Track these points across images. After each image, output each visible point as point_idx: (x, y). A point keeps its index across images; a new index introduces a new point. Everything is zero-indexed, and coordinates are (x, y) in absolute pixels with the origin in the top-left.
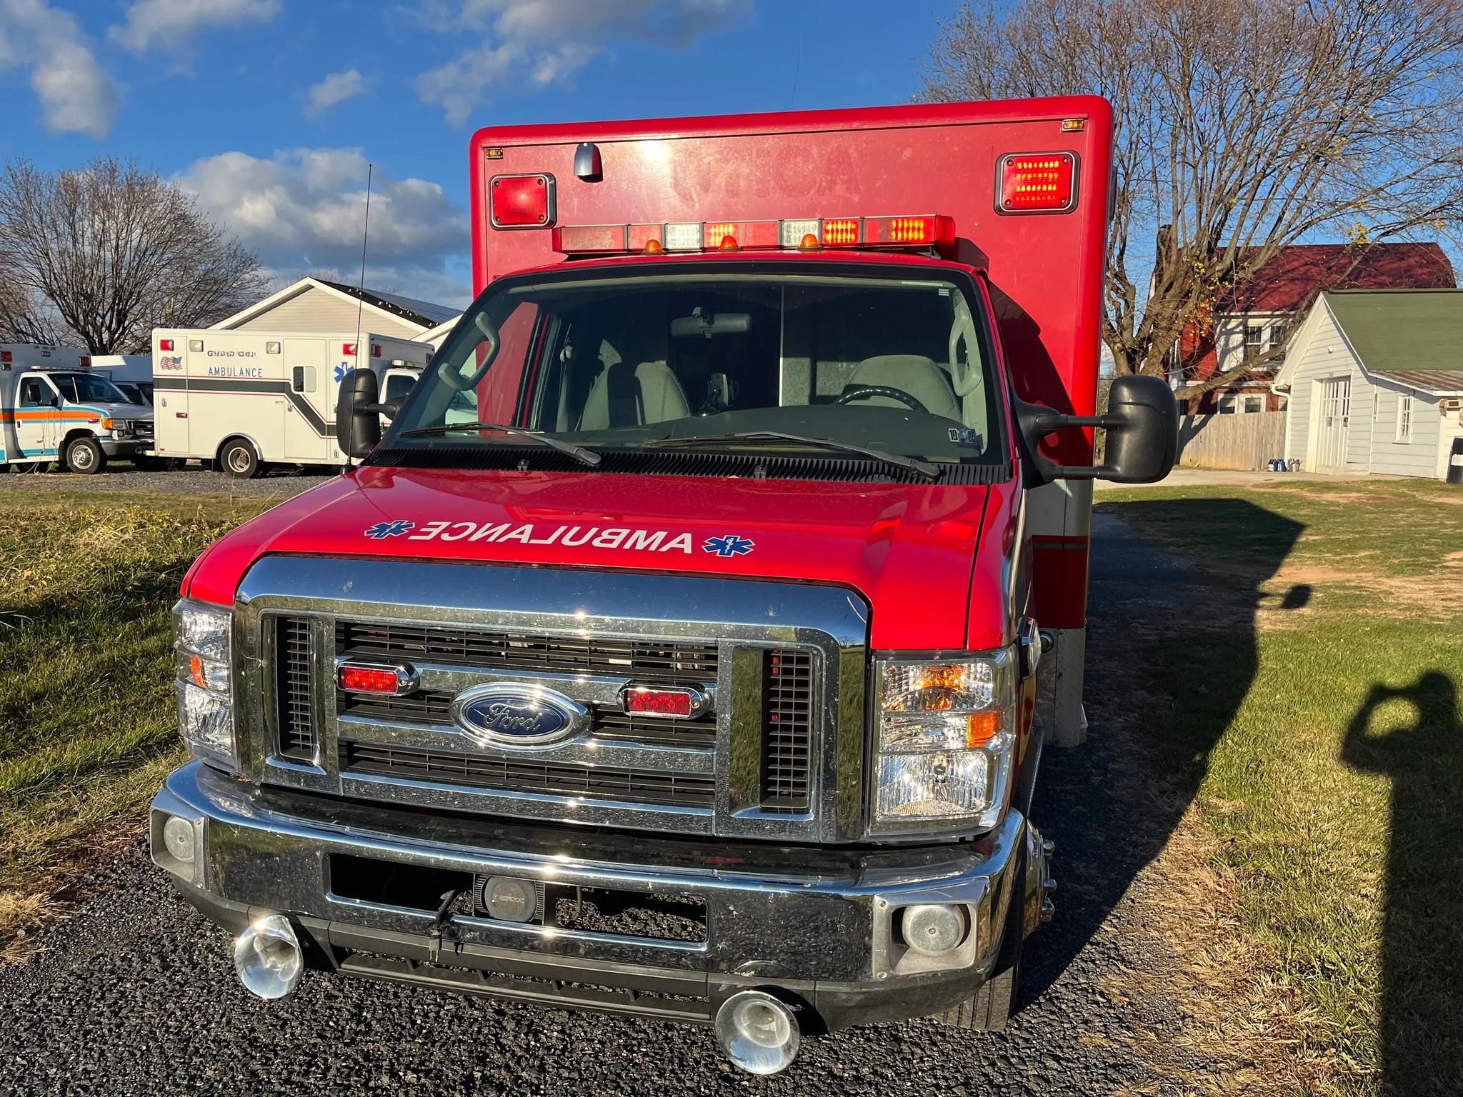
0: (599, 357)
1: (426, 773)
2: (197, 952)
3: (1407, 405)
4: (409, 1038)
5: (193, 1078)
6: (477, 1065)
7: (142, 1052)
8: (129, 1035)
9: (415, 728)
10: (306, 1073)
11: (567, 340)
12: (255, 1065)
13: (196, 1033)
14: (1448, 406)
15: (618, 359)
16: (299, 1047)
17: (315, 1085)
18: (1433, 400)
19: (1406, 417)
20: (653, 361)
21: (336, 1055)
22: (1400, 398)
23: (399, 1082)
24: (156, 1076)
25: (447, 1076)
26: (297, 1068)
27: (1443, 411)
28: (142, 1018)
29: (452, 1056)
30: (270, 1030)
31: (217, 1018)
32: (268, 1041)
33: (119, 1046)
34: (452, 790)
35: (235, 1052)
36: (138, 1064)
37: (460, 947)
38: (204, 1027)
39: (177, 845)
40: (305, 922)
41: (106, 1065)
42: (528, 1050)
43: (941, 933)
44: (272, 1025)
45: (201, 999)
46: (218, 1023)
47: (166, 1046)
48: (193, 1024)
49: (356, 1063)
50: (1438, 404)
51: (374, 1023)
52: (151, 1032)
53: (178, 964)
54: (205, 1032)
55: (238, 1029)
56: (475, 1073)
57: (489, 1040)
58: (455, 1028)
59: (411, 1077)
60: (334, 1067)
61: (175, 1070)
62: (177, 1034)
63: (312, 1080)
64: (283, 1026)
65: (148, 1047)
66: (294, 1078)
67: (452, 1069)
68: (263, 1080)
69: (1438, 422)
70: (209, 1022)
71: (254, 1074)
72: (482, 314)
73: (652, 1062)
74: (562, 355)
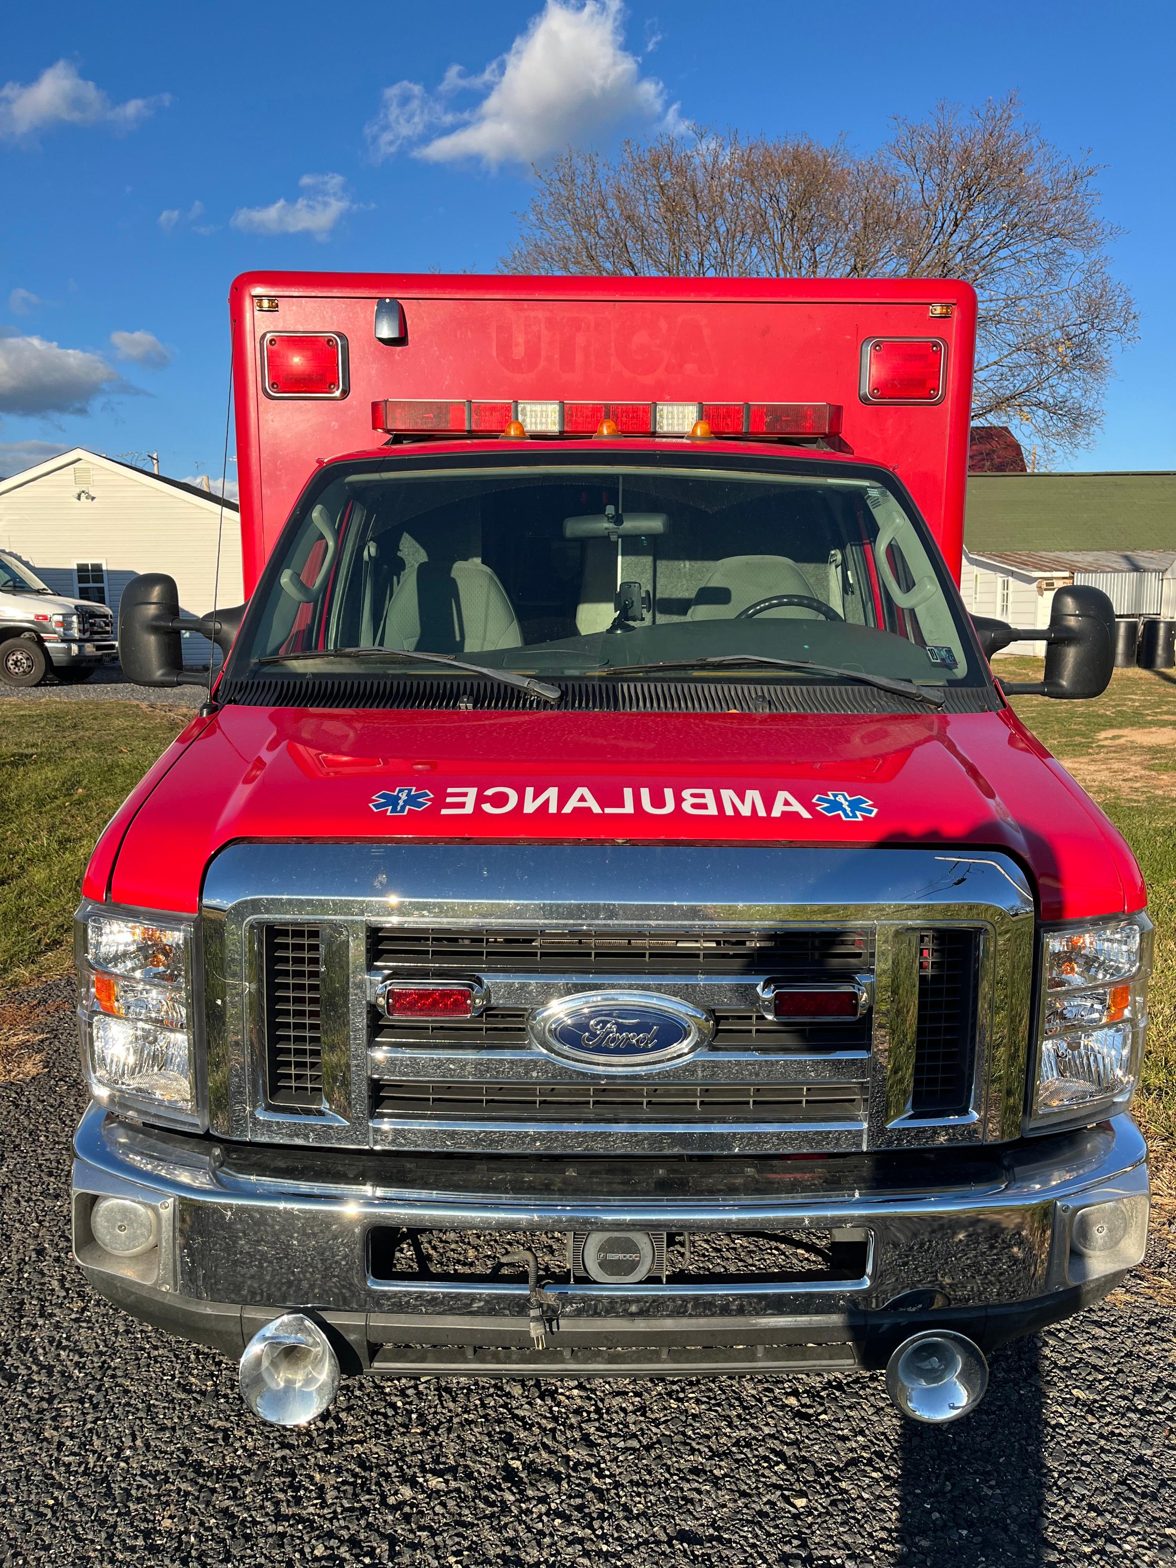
0: (399, 554)
1: (482, 1110)
2: (40, 1351)
3: (1006, 585)
4: (402, 1430)
5: (147, 1534)
6: (508, 1451)
7: (51, 1507)
8: (18, 1487)
9: (485, 1056)
10: (298, 1501)
11: (370, 534)
12: (222, 1501)
13: (111, 1467)
14: (1044, 586)
15: (422, 556)
16: (264, 1465)
17: (319, 1516)
18: (1030, 580)
19: (1005, 598)
20: (466, 560)
21: (322, 1469)
22: (999, 578)
23: (423, 1492)
24: (92, 1542)
25: (480, 1473)
26: (281, 1496)
27: (1041, 591)
28: (21, 1458)
29: (469, 1445)
30: (212, 1448)
31: (128, 1442)
32: (218, 1464)
33: (12, 1505)
34: (531, 1129)
35: (184, 1486)
36: (57, 1528)
37: (554, 1323)
38: (117, 1456)
39: (115, 1237)
40: (332, 1319)
41: (9, 1539)
42: (555, 1419)
43: (1110, 1230)
44: (211, 1441)
45: (89, 1418)
46: (133, 1448)
47: (80, 1493)
48: (100, 1457)
49: (355, 1475)
50: (1035, 584)
51: (343, 1415)
52: (46, 1476)
53: (23, 1371)
54: (123, 1464)
55: (166, 1453)
56: (511, 1462)
57: (502, 1414)
58: (451, 1405)
59: (435, 1482)
60: (327, 1485)
61: (115, 1526)
62: (85, 1473)
63: (311, 1509)
64: (226, 1438)
65: (56, 1499)
66: (284, 1509)
67: (481, 1463)
68: (244, 1520)
69: (1036, 602)
70: (121, 1450)
71: (225, 1512)
72: (319, 507)
73: (710, 1409)
74: (366, 553)
